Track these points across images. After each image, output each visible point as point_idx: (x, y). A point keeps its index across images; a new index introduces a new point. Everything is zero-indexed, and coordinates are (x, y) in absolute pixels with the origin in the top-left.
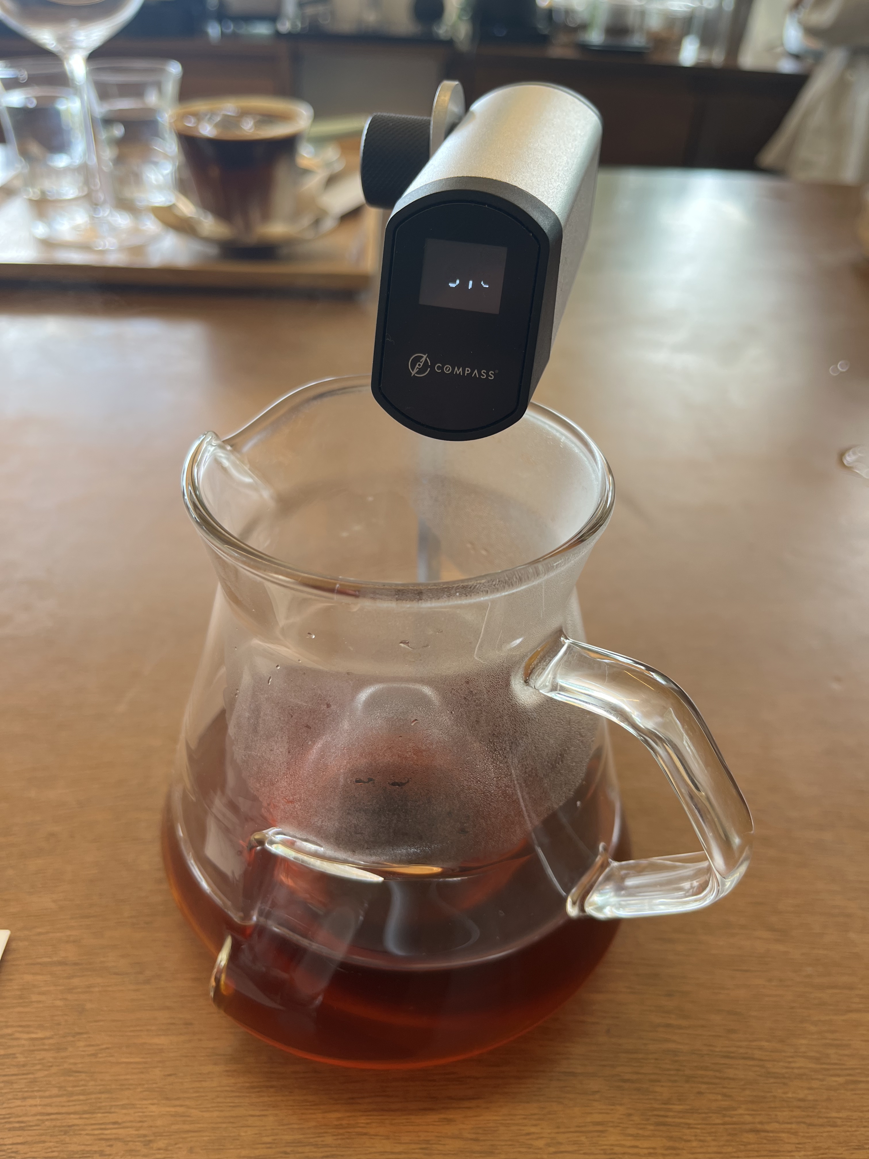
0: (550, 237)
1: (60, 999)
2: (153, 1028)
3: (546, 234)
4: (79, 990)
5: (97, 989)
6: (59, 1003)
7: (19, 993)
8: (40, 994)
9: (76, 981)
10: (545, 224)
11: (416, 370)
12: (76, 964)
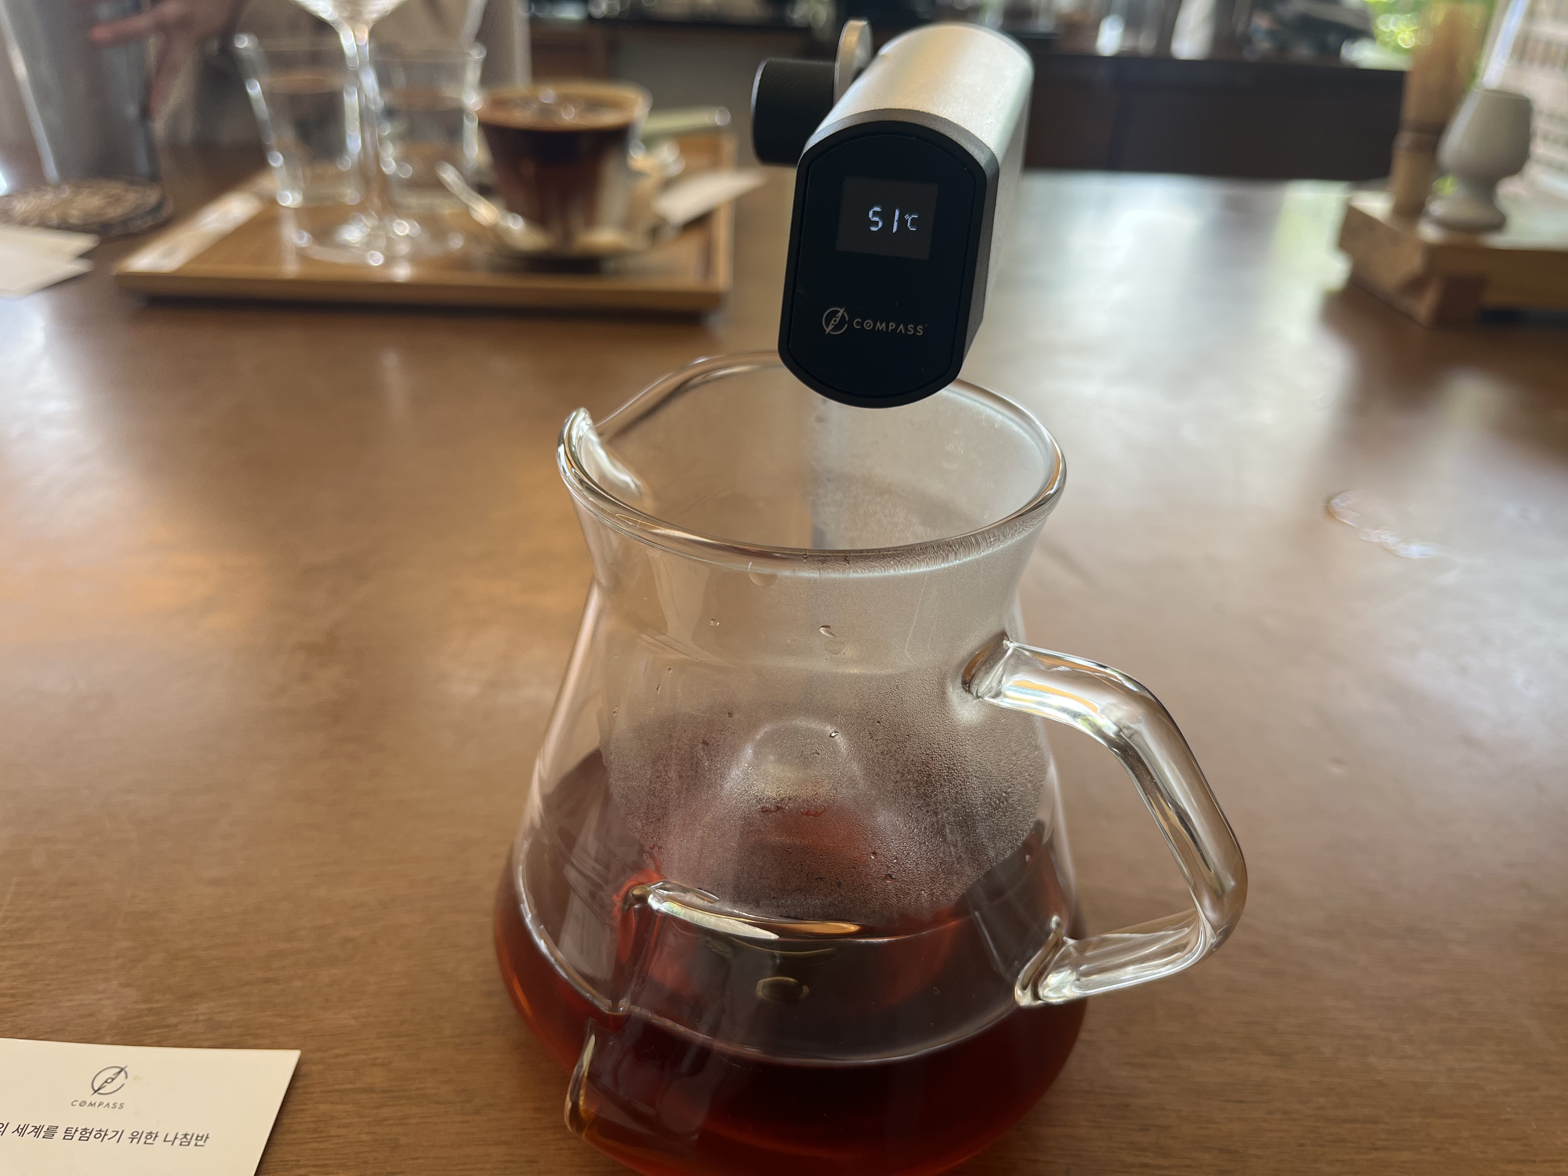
0: (988, 173)
1: (367, 1133)
2: (488, 1166)
3: (982, 168)
4: (391, 1122)
5: (413, 1121)
6: (364, 1137)
7: (312, 1126)
8: (339, 1127)
9: (386, 1112)
10: (982, 159)
11: (831, 327)
12: (384, 1092)
